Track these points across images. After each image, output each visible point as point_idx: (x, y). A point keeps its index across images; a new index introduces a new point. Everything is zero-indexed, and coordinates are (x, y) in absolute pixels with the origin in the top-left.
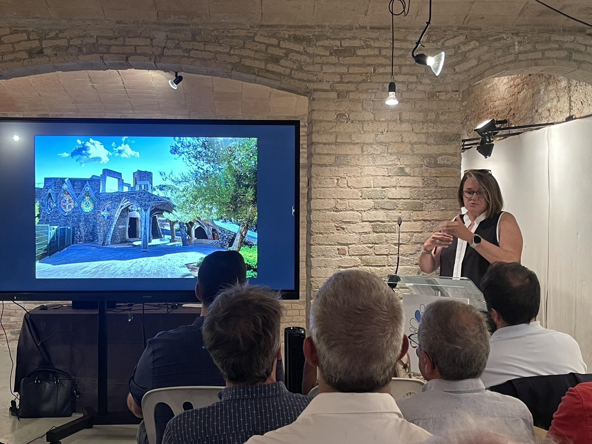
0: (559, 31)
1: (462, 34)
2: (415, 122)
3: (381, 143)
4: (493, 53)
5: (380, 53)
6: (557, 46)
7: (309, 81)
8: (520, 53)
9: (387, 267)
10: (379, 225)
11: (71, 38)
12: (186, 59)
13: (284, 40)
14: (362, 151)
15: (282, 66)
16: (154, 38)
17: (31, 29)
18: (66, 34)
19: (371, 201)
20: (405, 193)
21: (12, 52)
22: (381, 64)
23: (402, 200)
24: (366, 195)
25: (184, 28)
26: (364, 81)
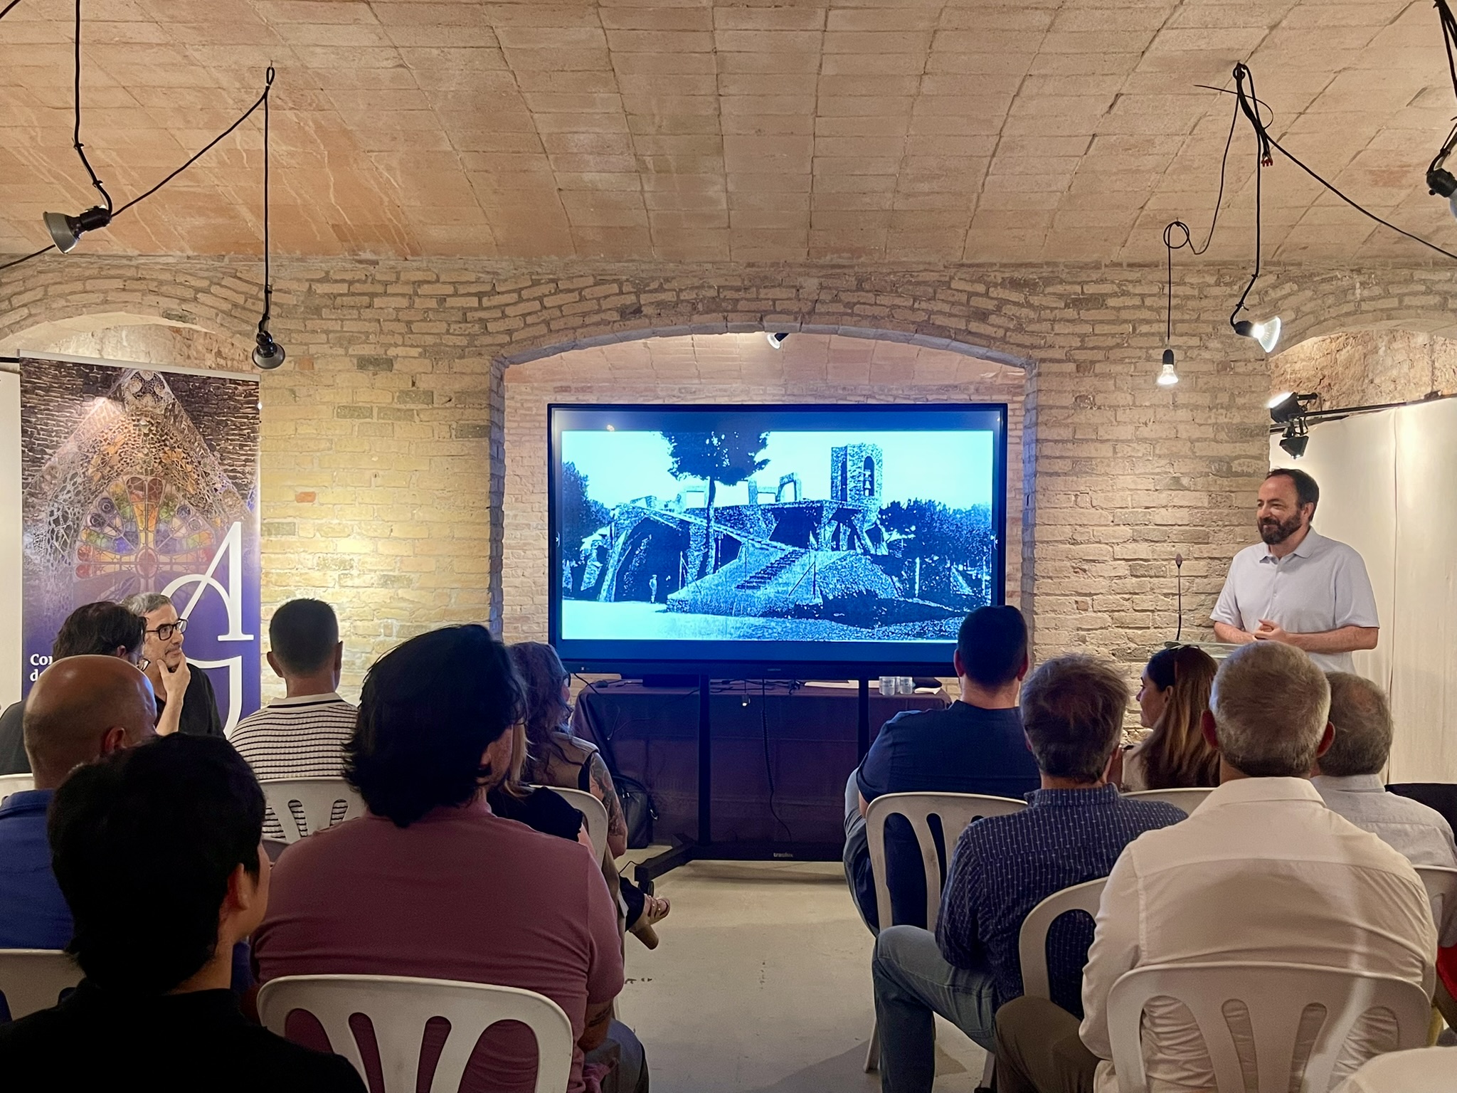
0: (1427, 264)
1: (1271, 272)
2: (1196, 407)
3: (1144, 440)
4: (1320, 302)
5: (1143, 302)
6: (1423, 288)
7: (1033, 347)
8: (1363, 300)
9: (1152, 630)
10: (1141, 566)
11: (681, 290)
12: (849, 318)
13: (996, 285)
14: (1115, 452)
15: (992, 325)
16: (801, 287)
17: (624, 278)
18: (675, 284)
19: (1127, 528)
20: (1183, 516)
21: (599, 311)
22: (1144, 320)
23: (1177, 527)
24: (1121, 520)
25: (846, 271)
26: (1118, 346)
